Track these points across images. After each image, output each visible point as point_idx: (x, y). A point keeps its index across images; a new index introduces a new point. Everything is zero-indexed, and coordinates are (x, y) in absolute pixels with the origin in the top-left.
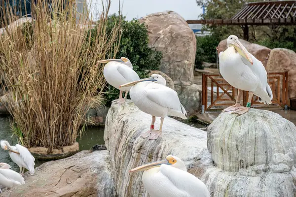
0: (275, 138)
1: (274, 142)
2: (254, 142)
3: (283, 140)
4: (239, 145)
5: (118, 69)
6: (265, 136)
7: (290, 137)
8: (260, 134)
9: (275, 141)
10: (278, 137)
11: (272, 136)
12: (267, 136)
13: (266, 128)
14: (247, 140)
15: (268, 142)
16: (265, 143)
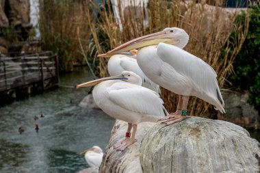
0: (199, 158)
1: (197, 163)
2: (170, 162)
3: (213, 162)
4: (154, 163)
5: (121, 64)
6: (185, 154)
7: (225, 158)
8: (179, 151)
9: (198, 161)
10: (204, 157)
11: (196, 154)
12: (187, 155)
13: (189, 143)
14: (162, 159)
15: (189, 163)
16: (185, 164)
